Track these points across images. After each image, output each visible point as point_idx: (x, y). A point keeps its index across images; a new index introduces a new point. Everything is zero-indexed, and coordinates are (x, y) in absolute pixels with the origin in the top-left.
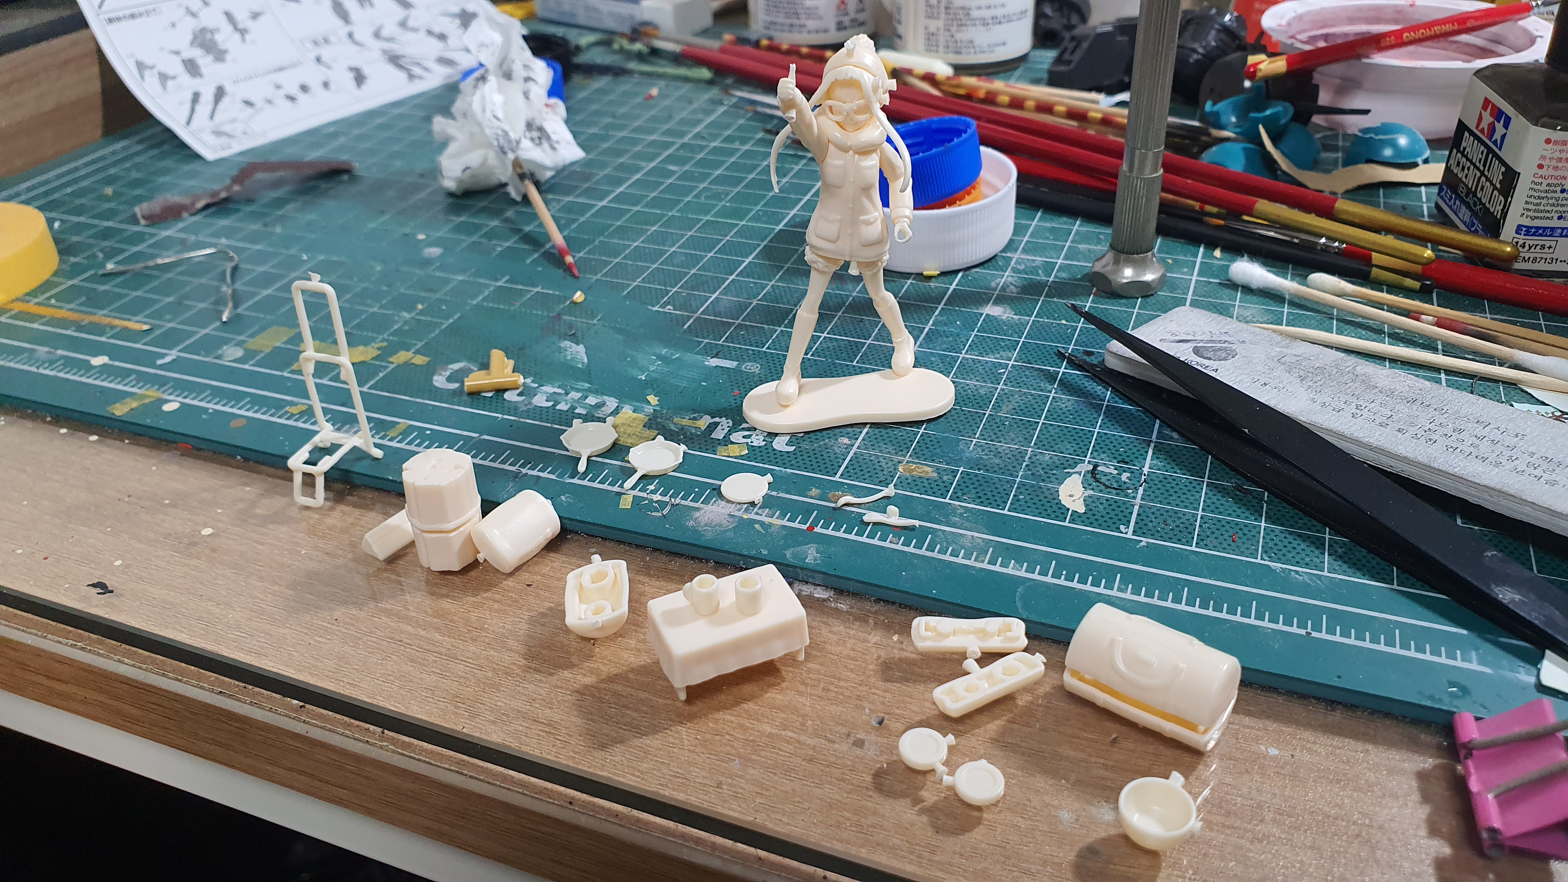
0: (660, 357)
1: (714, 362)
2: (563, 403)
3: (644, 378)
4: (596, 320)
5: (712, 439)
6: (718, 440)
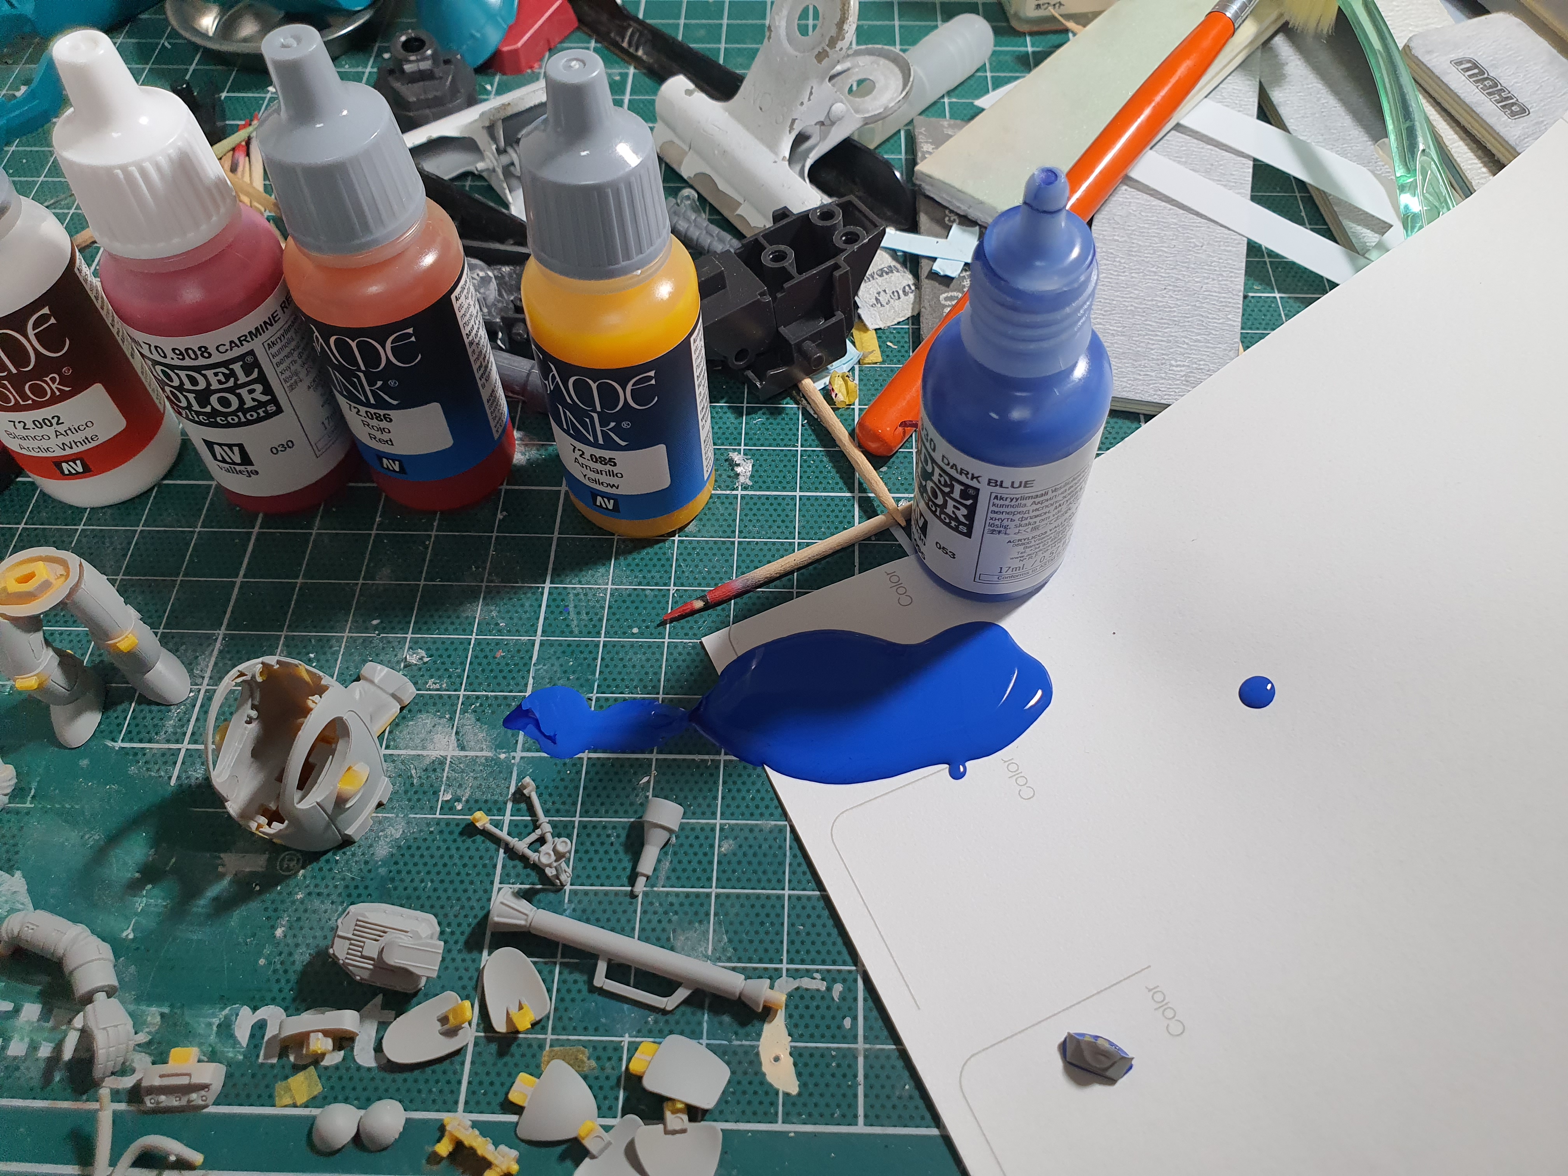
3: (131, 936)
4: (29, 799)
5: (262, 1065)
6: (272, 1066)
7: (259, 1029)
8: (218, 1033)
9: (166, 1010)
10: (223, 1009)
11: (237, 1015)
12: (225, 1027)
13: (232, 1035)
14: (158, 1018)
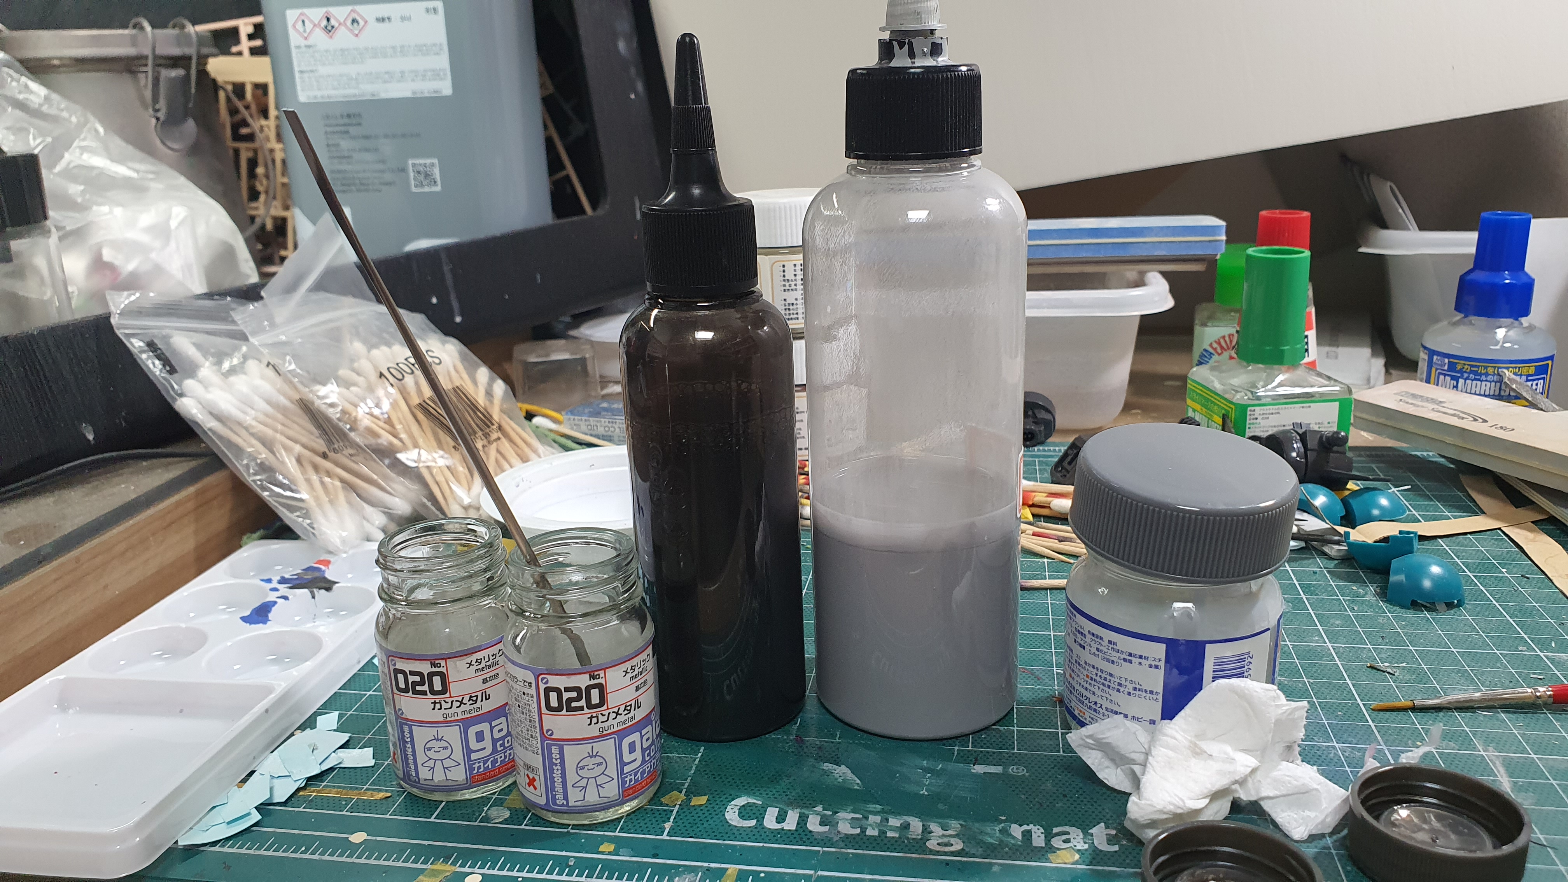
0: (926, 770)
1: (979, 769)
2: (869, 828)
3: (926, 793)
4: (837, 738)
5: (1036, 847)
6: (1042, 848)
7: (1027, 835)
8: (1001, 834)
9: (963, 823)
10: (999, 824)
11: (1010, 827)
12: (1005, 832)
13: (1011, 835)
14: (959, 826)
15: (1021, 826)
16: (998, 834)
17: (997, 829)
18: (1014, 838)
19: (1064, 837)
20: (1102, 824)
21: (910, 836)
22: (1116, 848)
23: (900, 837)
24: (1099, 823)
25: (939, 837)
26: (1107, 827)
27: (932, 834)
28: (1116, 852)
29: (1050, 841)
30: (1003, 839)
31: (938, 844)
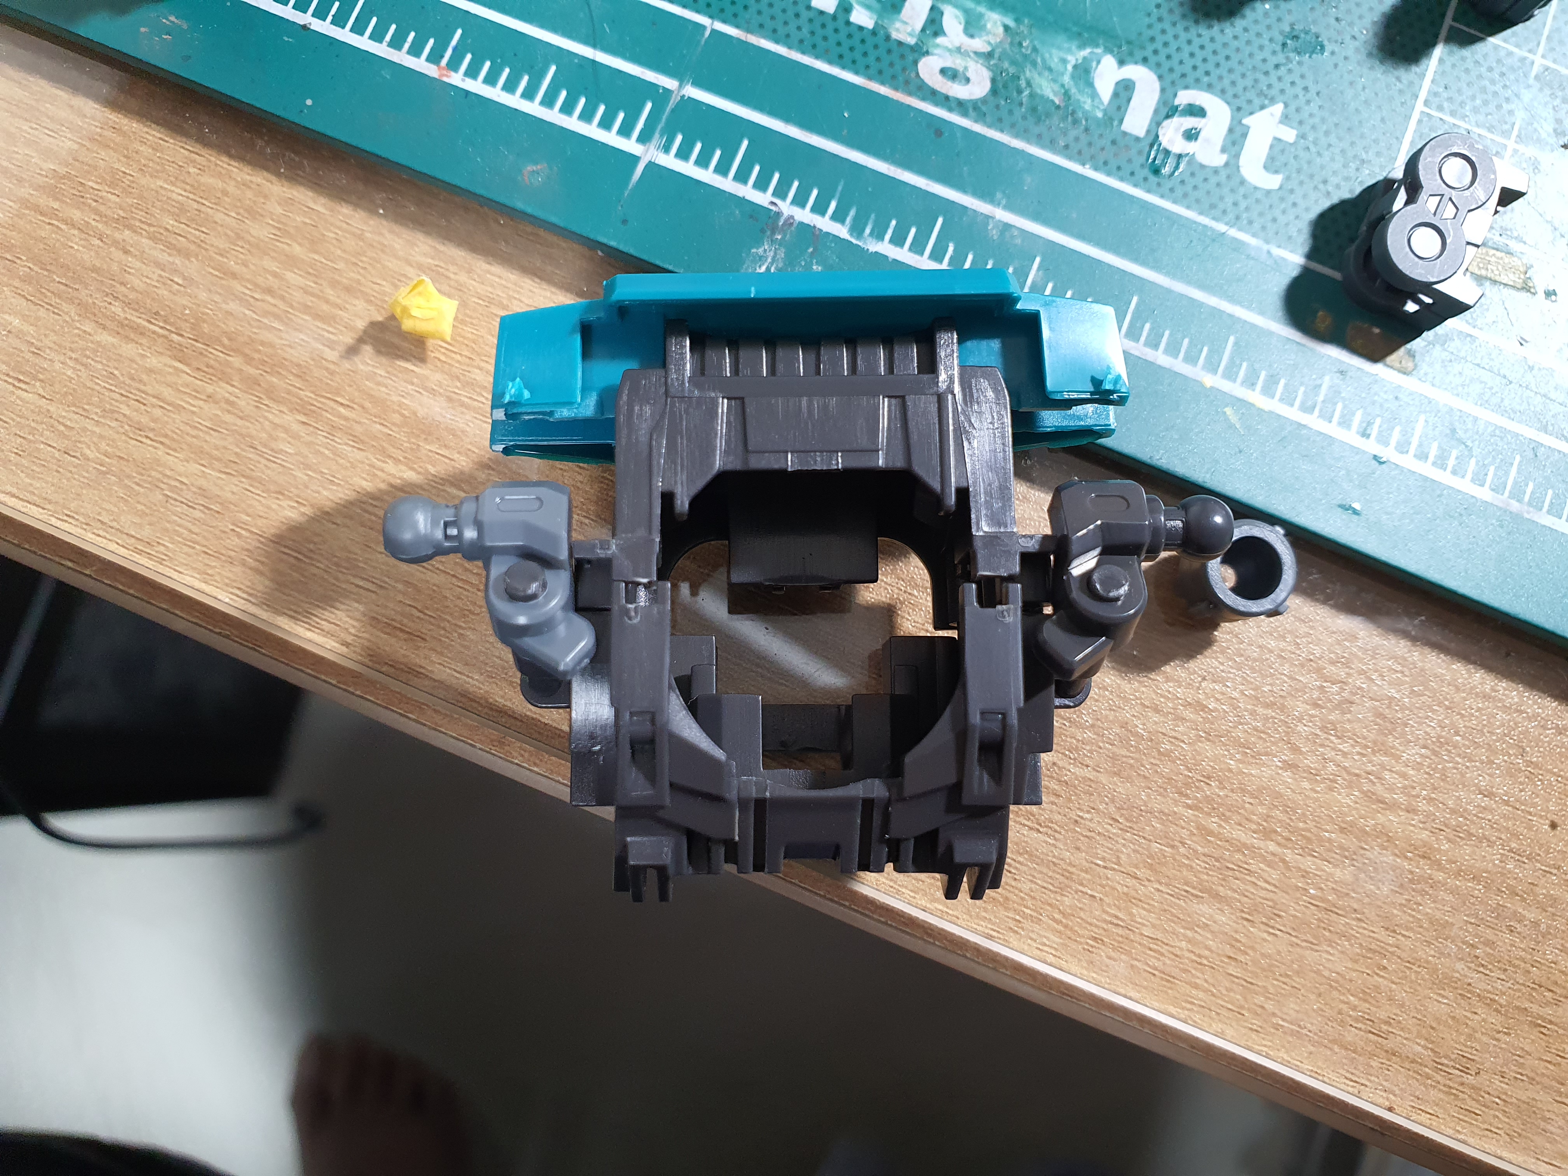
5: (1125, 134)
6: (1137, 139)
7: (1125, 90)
8: (1073, 77)
9: (1011, 23)
10: (1082, 47)
11: (1099, 62)
12: (1083, 72)
13: (1091, 85)
14: (1001, 30)
15: (1121, 63)
16: (1066, 79)
17: (1072, 60)
18: (1094, 95)
19: (1190, 122)
20: (1278, 109)
21: (894, 35)
22: (1273, 182)
23: (874, 33)
24: (1273, 101)
25: (949, 50)
26: (1285, 119)
27: (940, 40)
28: (1268, 192)
29: (1159, 124)
30: (1073, 91)
31: (943, 71)
